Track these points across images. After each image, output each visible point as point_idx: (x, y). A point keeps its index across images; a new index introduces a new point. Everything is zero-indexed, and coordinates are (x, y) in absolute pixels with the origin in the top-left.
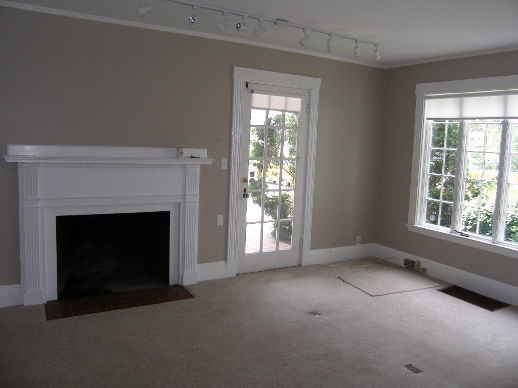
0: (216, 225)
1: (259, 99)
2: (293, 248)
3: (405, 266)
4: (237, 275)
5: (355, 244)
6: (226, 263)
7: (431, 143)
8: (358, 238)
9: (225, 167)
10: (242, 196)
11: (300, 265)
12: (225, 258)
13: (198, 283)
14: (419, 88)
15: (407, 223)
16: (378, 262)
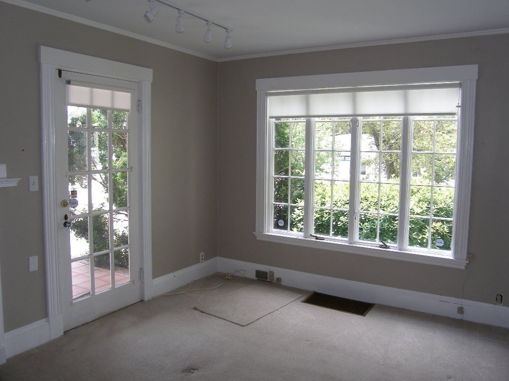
0: (29, 271)
1: (77, 92)
2: (133, 281)
3: (256, 279)
4: (65, 333)
5: (199, 262)
6: (48, 321)
7: (274, 143)
8: (201, 254)
9: (35, 188)
10: (63, 226)
11: (142, 301)
12: (46, 315)
13: (8, 360)
14: (260, 83)
15: (255, 231)
16: (228, 279)
